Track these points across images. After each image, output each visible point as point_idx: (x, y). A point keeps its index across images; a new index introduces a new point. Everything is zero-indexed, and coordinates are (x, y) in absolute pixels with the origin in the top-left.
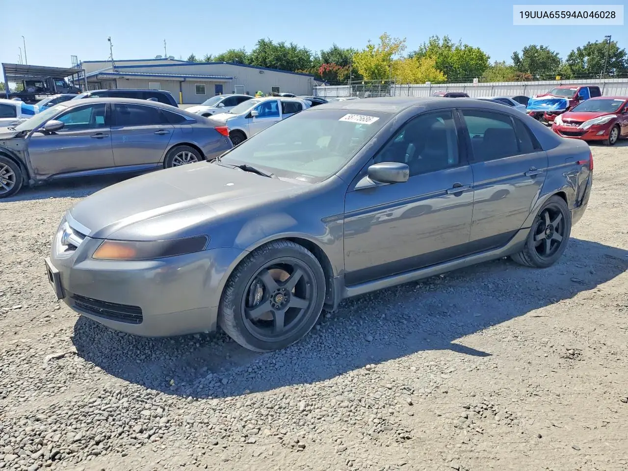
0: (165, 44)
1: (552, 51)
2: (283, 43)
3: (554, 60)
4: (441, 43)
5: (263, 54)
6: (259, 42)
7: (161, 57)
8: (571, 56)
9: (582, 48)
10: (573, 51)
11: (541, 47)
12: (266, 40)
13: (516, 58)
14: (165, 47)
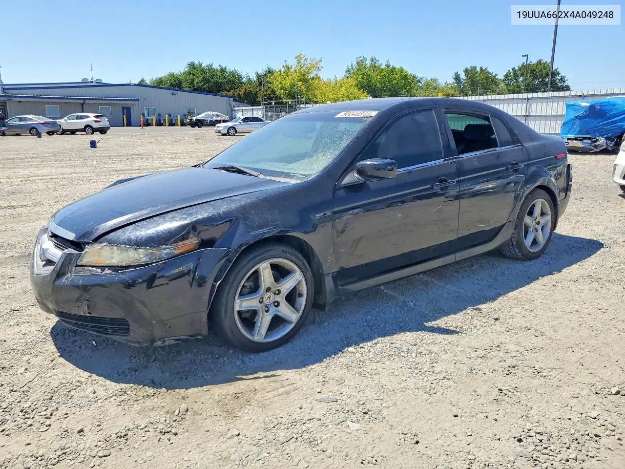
0: (92, 67)
1: (491, 72)
2: (211, 66)
3: (493, 81)
4: (368, 63)
5: (191, 76)
6: (189, 65)
7: (88, 80)
8: (506, 76)
9: (517, 68)
10: (509, 71)
11: (481, 69)
12: (196, 62)
13: (457, 77)
14: (92, 70)
